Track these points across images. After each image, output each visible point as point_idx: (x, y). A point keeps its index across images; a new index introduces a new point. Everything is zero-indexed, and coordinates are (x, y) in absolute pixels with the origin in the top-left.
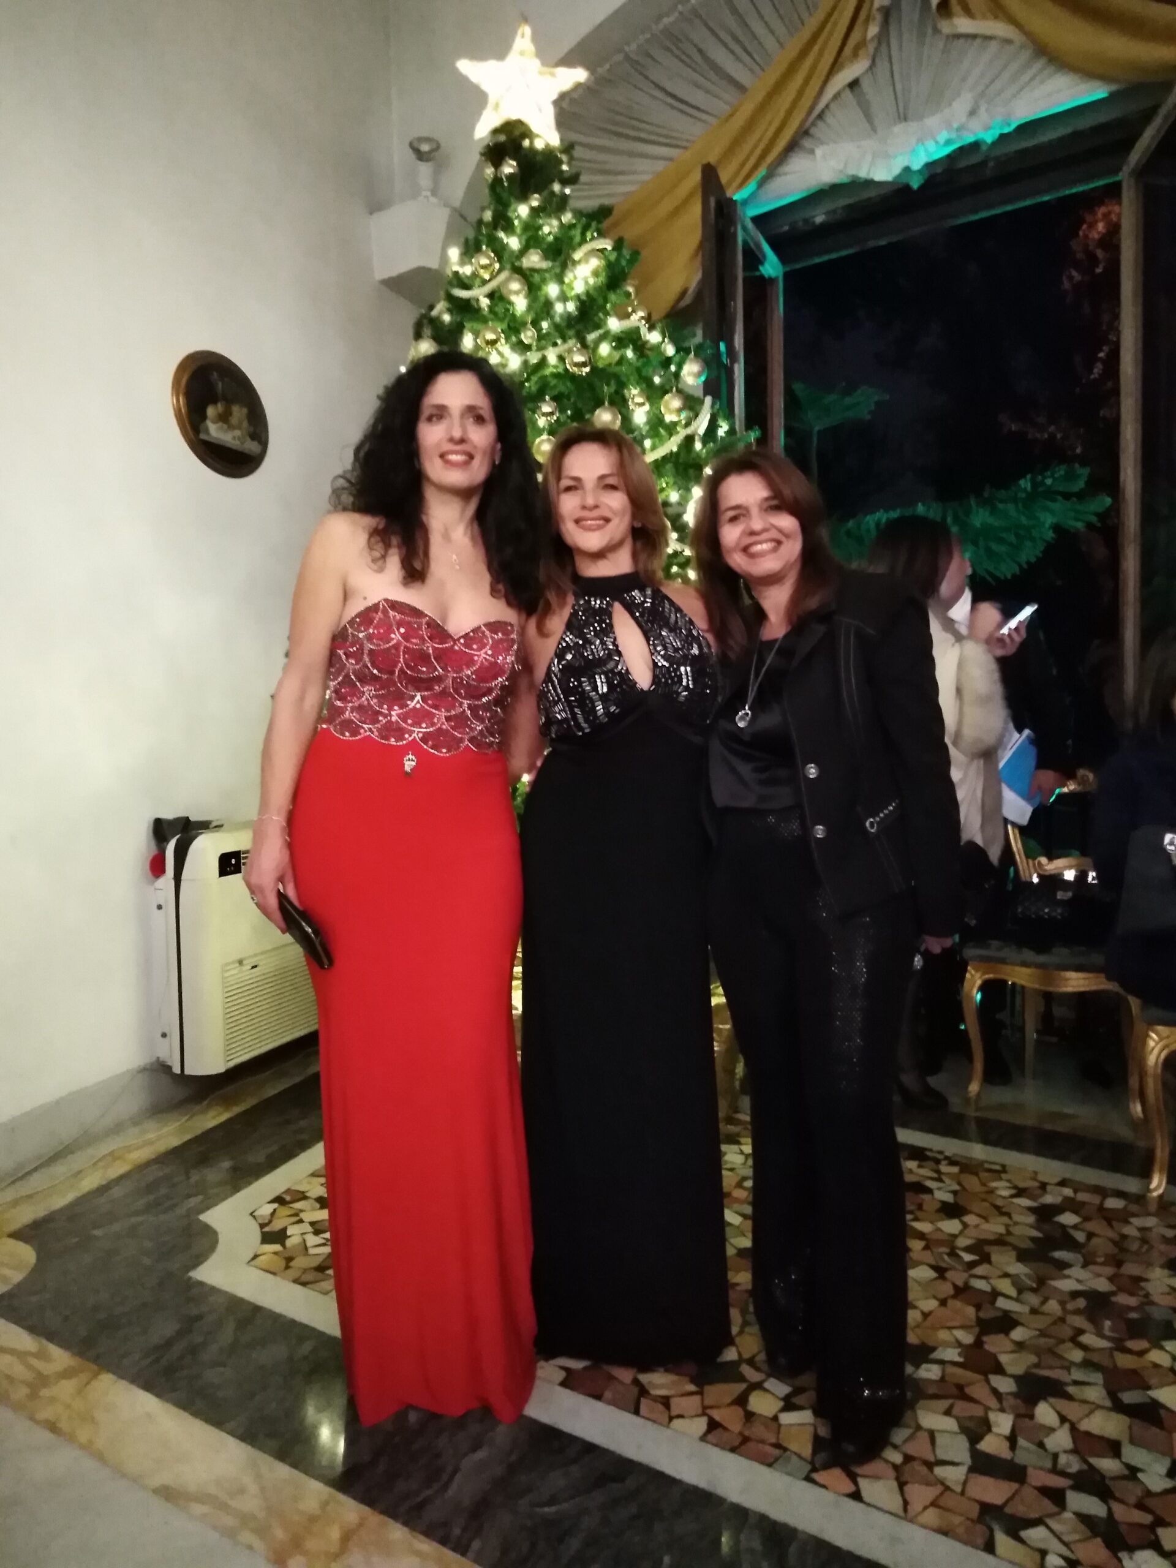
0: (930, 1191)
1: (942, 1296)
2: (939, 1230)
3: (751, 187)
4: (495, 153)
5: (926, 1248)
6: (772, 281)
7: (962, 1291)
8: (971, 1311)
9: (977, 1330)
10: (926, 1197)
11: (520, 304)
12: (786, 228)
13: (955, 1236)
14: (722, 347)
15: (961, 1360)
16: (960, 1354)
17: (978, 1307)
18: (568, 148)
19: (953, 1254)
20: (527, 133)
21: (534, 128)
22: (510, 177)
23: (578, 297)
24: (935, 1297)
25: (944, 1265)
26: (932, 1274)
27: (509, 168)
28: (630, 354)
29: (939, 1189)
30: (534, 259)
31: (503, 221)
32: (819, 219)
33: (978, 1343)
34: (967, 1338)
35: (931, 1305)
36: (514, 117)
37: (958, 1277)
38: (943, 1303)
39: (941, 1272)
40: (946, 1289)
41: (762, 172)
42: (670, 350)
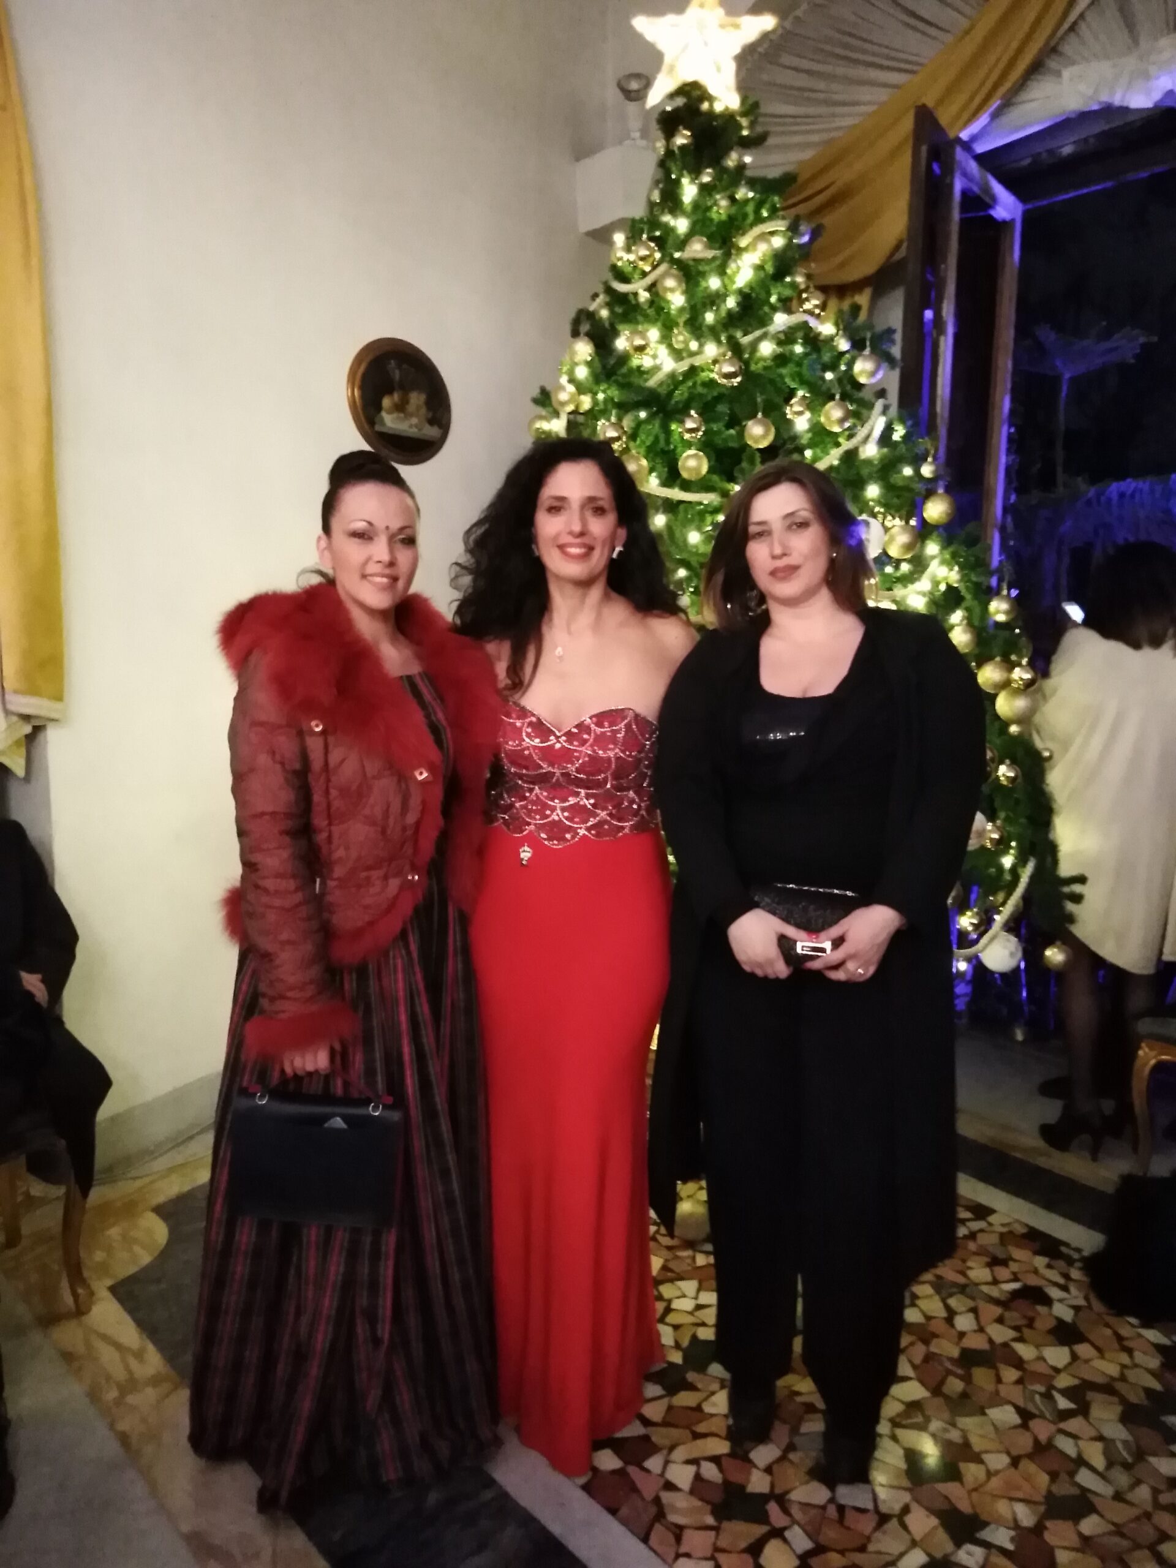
0: (1048, 1301)
1: (1015, 1453)
2: (1041, 1358)
3: (983, 120)
4: (669, 122)
5: (1019, 1381)
6: (1004, 226)
7: (1042, 1450)
8: (1043, 1479)
9: (1042, 1509)
10: (1042, 1309)
11: (677, 300)
12: (1026, 162)
13: (1057, 1371)
14: (929, 314)
15: (1010, 1547)
16: (1012, 1540)
17: (1054, 1476)
18: (751, 108)
19: (1048, 1396)
20: (705, 96)
21: (712, 90)
22: (682, 148)
23: (740, 292)
24: (1008, 1453)
25: (1031, 1408)
26: (1016, 1419)
27: (682, 139)
28: (798, 349)
29: (1061, 1301)
30: (697, 248)
31: (671, 199)
32: (1067, 150)
33: (1039, 1529)
34: (1026, 1516)
35: (998, 1461)
36: (690, 79)
37: (1042, 1429)
38: (1015, 1462)
39: (1026, 1416)
40: (1024, 1442)
41: (995, 103)
42: (843, 345)
